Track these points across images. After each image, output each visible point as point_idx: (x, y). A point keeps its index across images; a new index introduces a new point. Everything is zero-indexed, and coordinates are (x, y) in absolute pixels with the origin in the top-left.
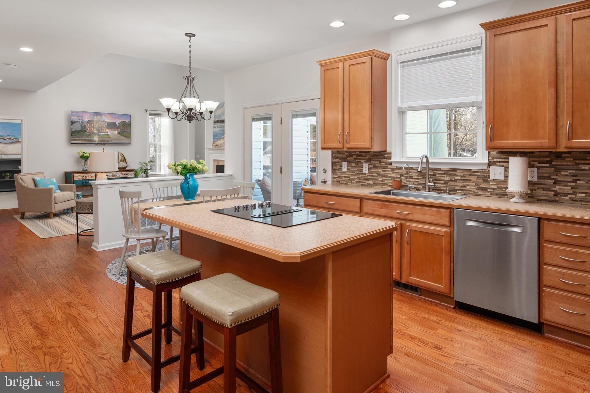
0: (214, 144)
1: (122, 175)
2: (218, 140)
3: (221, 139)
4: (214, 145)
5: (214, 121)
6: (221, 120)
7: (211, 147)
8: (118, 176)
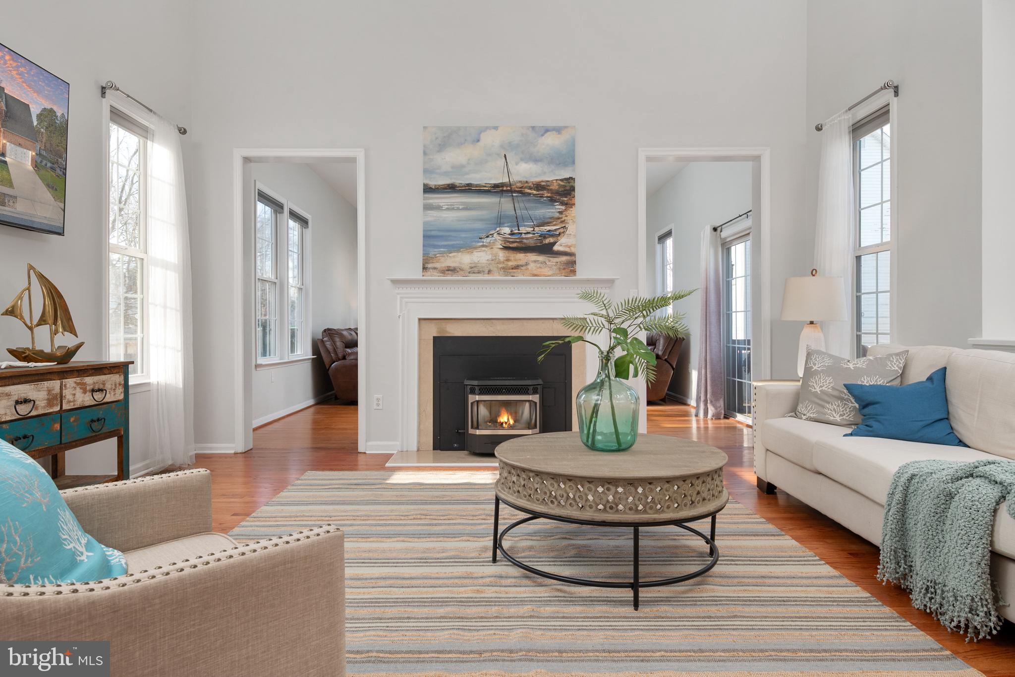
0: (429, 266)
1: (85, 392)
2: (458, 251)
3: (476, 248)
4: (435, 268)
5: (425, 185)
6: (469, 185)
7: (418, 274)
8: (69, 402)
